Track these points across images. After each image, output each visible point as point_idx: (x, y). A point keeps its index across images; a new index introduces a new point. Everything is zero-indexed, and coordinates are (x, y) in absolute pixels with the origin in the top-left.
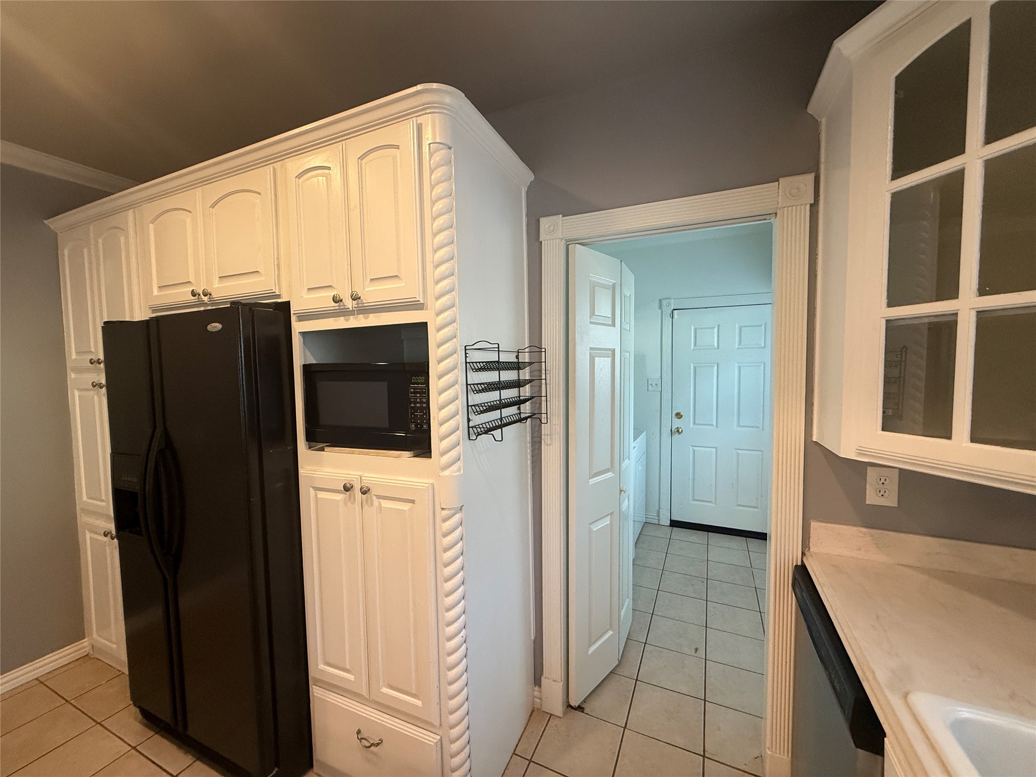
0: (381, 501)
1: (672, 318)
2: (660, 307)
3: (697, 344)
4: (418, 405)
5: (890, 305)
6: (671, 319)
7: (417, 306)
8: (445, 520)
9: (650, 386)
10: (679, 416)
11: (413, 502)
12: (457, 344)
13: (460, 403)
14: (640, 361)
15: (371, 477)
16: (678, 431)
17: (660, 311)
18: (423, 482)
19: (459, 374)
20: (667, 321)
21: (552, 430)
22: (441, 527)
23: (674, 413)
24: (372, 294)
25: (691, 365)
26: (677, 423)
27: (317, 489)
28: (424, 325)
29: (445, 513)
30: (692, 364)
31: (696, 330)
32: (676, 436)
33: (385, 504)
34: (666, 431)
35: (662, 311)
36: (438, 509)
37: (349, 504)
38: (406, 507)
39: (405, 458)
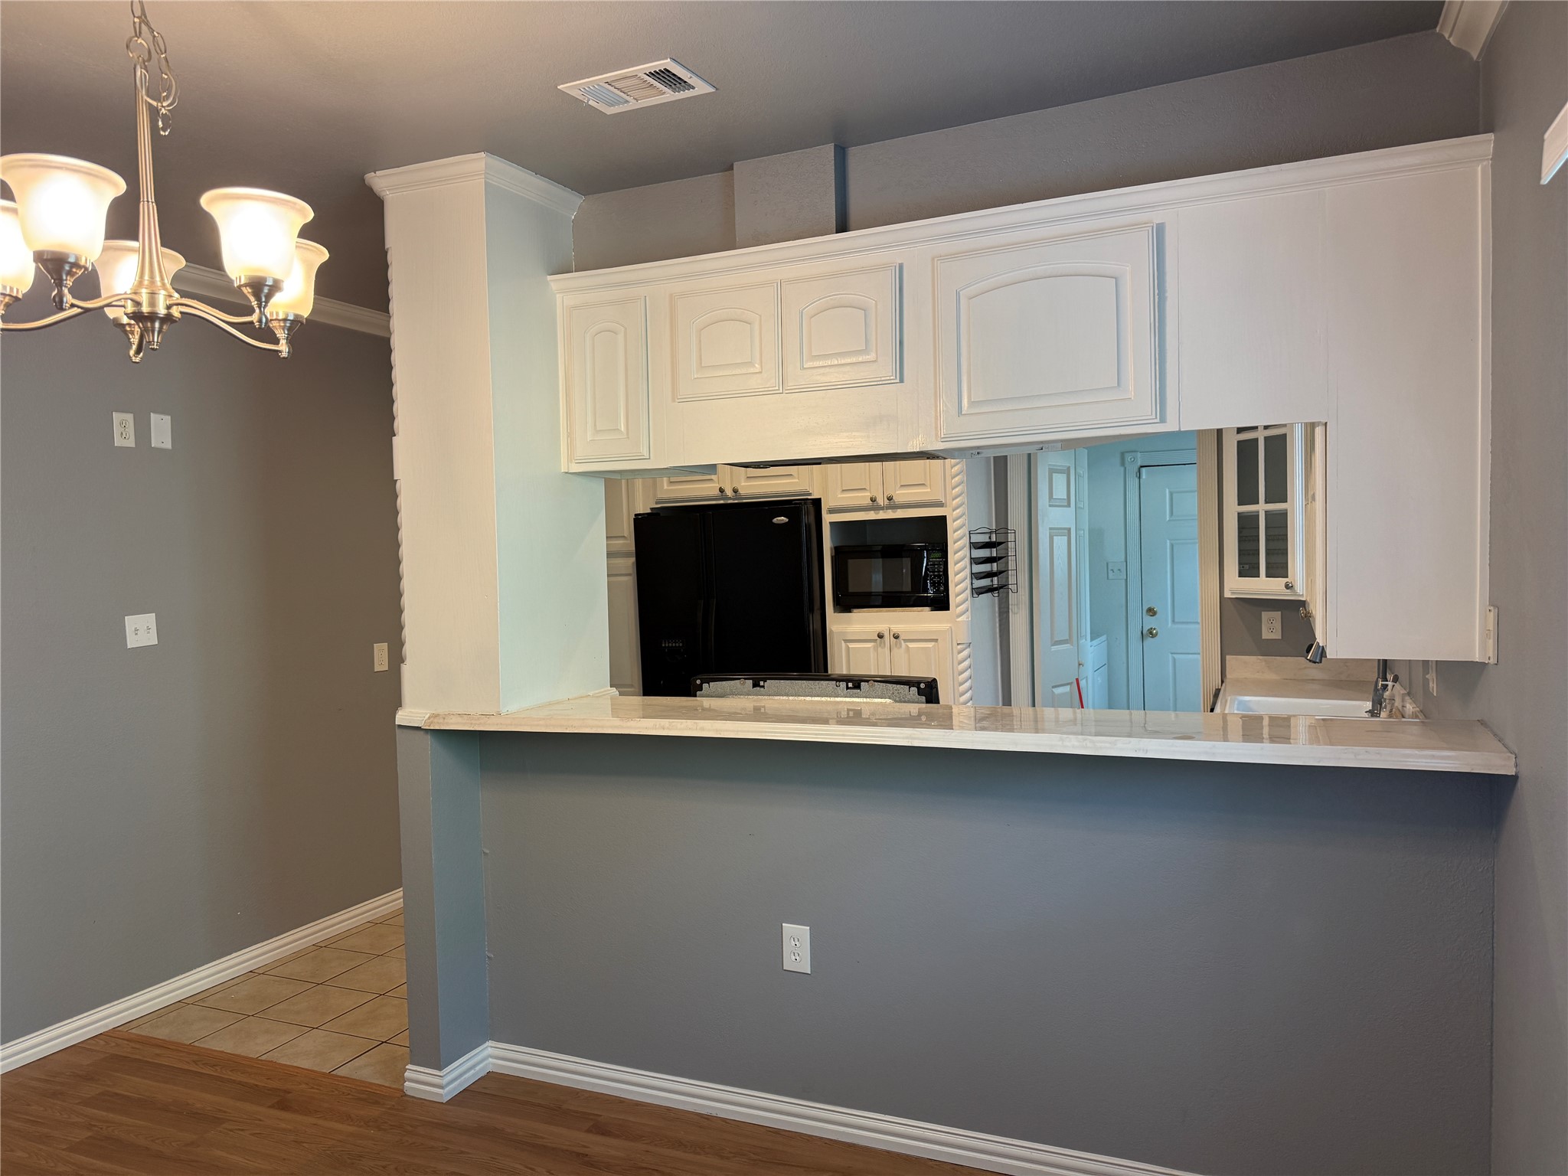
0: (908, 644)
1: (1139, 478)
2: (1123, 463)
3: (1174, 514)
4: (936, 573)
5: (1240, 503)
6: (1137, 480)
7: (940, 505)
8: (960, 652)
9: (1110, 572)
10: (1151, 612)
11: (936, 640)
12: (964, 531)
13: (967, 572)
14: (1096, 537)
15: (897, 628)
16: (1151, 633)
17: (1122, 469)
18: (945, 626)
19: (966, 551)
20: (1133, 482)
21: (1018, 601)
22: (957, 658)
23: (1145, 609)
24: (901, 495)
25: (1166, 543)
26: (1150, 622)
27: (846, 641)
28: (944, 518)
29: (959, 647)
30: (1168, 541)
31: (1171, 494)
32: (1149, 641)
33: (911, 645)
34: (1135, 634)
35: (1125, 468)
36: (955, 644)
37: (879, 649)
38: (930, 645)
39: (925, 612)
